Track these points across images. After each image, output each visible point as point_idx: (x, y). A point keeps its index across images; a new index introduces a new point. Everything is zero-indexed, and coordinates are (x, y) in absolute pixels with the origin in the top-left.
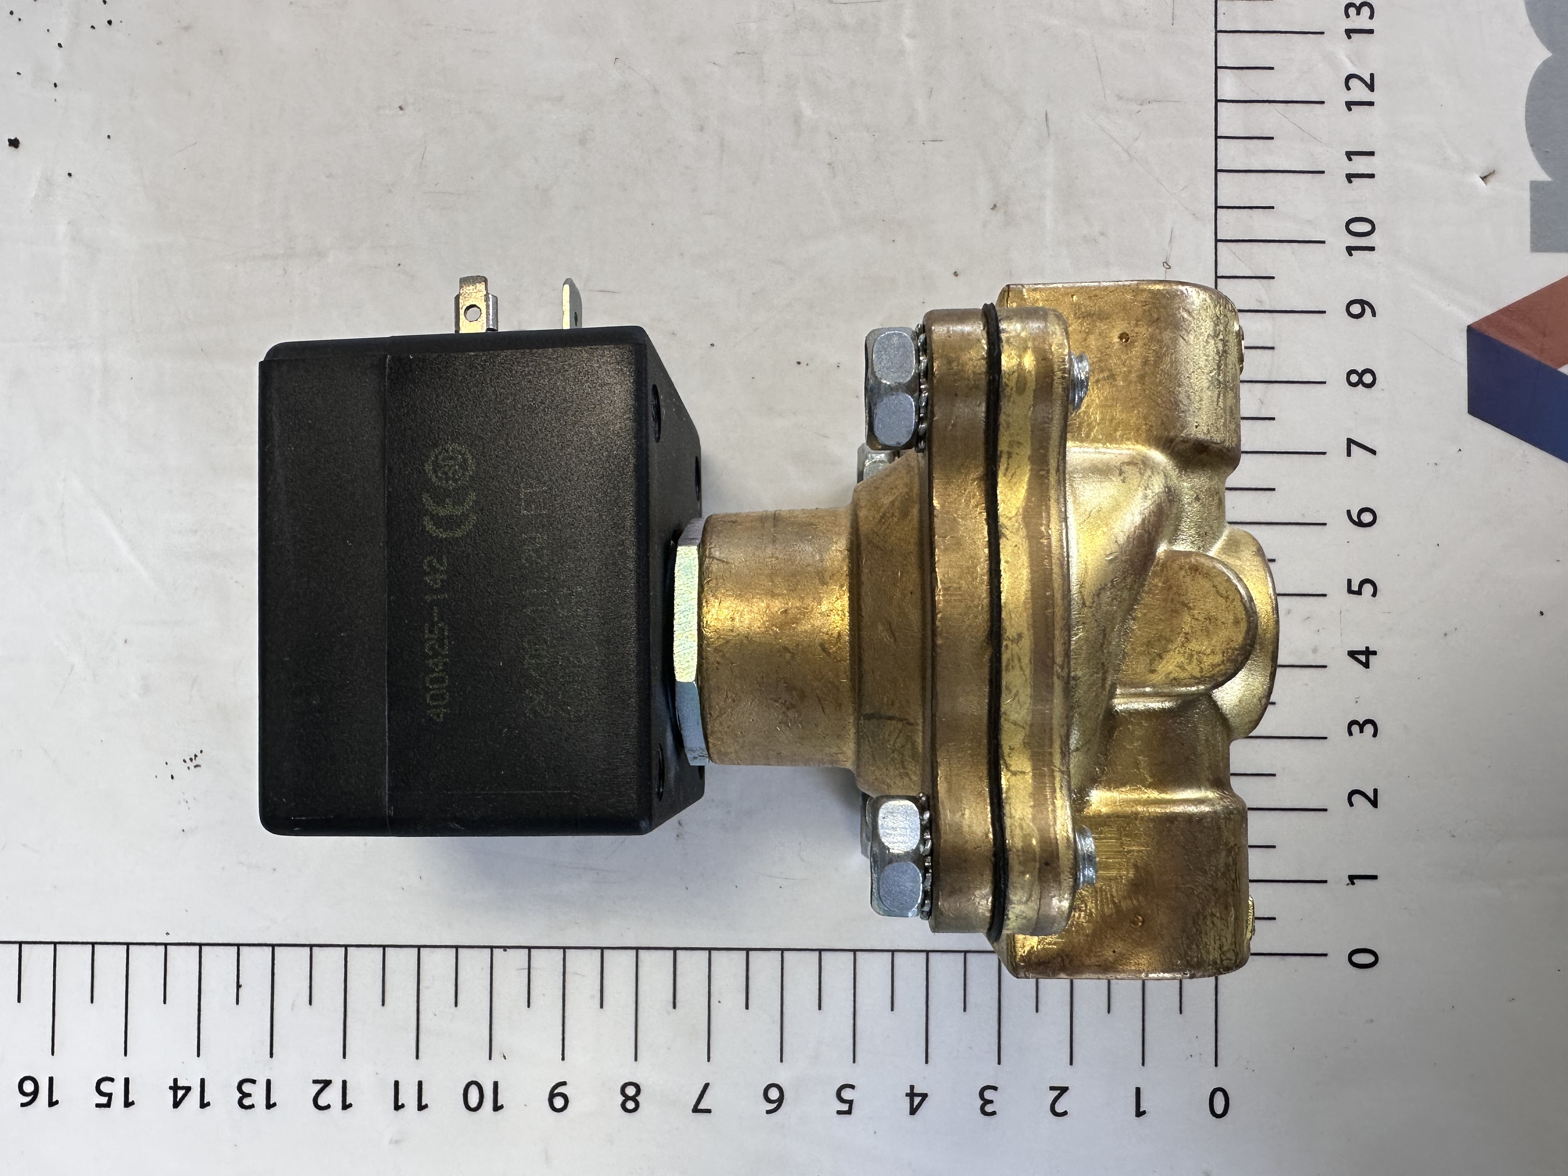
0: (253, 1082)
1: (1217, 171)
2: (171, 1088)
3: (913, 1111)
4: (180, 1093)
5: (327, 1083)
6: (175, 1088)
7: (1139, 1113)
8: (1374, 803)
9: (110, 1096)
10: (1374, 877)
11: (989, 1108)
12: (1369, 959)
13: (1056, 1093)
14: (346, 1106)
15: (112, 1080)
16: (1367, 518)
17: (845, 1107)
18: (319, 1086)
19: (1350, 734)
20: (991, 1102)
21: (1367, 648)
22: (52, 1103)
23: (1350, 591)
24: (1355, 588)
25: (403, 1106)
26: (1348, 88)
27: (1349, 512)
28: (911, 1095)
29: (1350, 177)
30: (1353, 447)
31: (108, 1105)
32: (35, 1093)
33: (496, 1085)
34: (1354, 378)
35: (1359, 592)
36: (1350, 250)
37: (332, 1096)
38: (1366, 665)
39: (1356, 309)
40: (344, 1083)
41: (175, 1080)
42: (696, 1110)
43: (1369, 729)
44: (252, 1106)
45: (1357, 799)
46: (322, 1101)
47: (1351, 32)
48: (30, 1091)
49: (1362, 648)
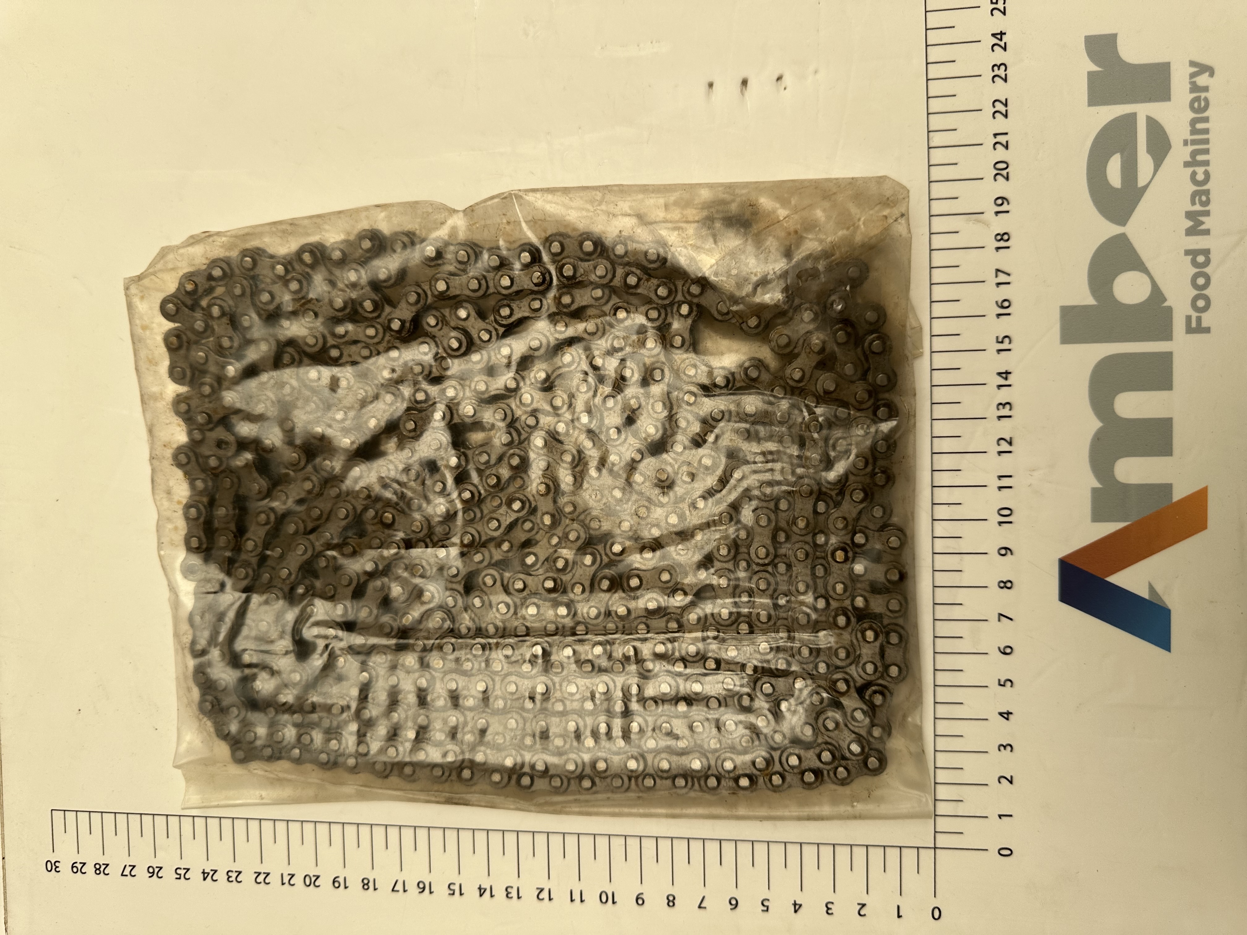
0: (512, 888)
1: (933, 487)
2: (478, 888)
4: (482, 891)
5: (542, 890)
6: (480, 889)
7: (899, 917)
8: (1011, 782)
9: (454, 891)
10: (1011, 816)
11: (830, 912)
13: (860, 906)
14: (550, 899)
15: (454, 884)
16: (1008, 650)
17: (765, 909)
18: (539, 891)
19: (999, 750)
20: (831, 909)
21: (1008, 711)
22: (431, 893)
23: (1000, 684)
24: (1002, 683)
25: (574, 900)
26: (999, 445)
27: (999, 648)
28: (795, 904)
29: (1000, 488)
30: (1002, 617)
31: (453, 894)
32: (424, 888)
33: (613, 893)
34: (1002, 585)
35: (1004, 685)
36: (1000, 523)
37: (544, 895)
38: (1007, 719)
39: (1003, 552)
40: (550, 889)
41: (480, 885)
42: (700, 907)
43: (1009, 748)
44: (512, 898)
45: (1003, 780)
46: (540, 897)
47: (1000, 417)
48: (422, 887)
49: (1005, 711)
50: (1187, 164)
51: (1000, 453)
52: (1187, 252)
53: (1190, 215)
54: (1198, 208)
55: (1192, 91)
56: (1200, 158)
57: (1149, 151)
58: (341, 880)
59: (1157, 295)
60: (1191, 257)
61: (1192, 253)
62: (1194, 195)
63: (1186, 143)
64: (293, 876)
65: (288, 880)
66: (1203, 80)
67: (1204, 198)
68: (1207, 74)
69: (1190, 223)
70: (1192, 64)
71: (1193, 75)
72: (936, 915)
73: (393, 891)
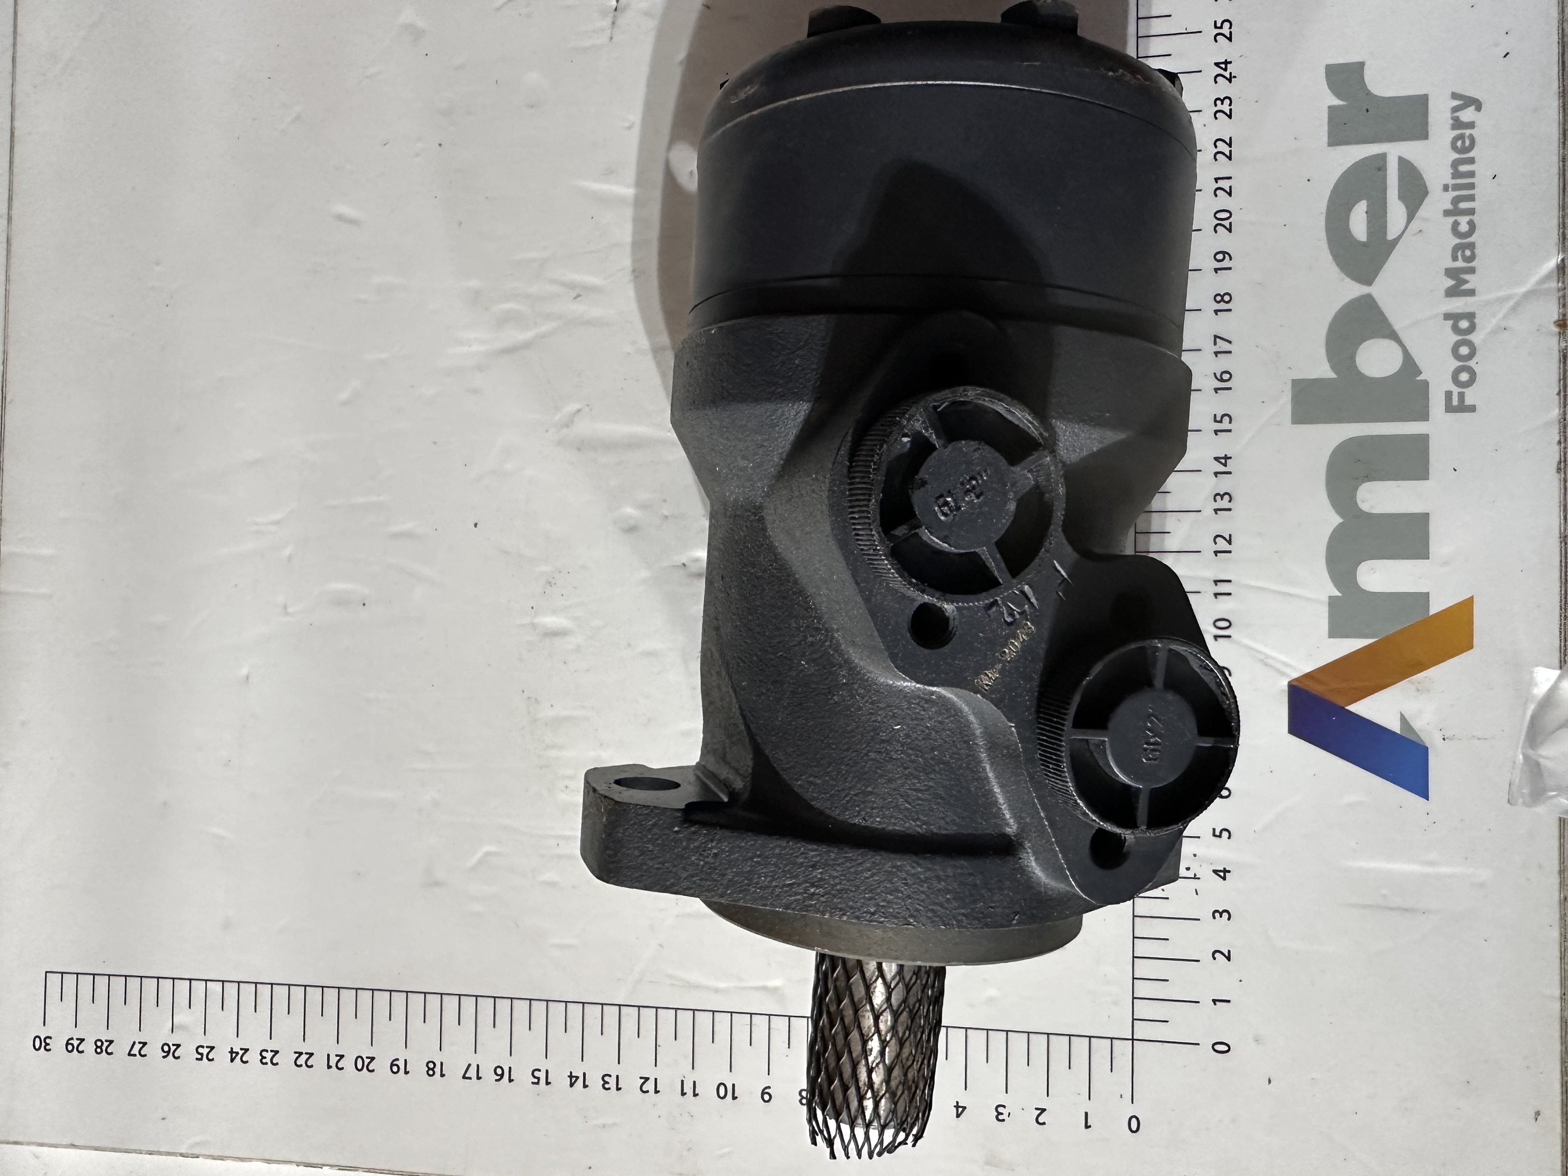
0: (610, 1076)
2: (568, 1076)
3: (958, 1116)
4: (574, 1079)
5: (647, 1079)
6: (571, 1076)
7: (1087, 1127)
8: (1229, 958)
9: (538, 1078)
10: (1229, 1001)
11: (1001, 1117)
13: (1038, 1112)
14: (657, 1092)
15: (539, 1070)
18: (643, 1080)
19: (1214, 917)
20: (1002, 1114)
21: (1224, 868)
22: (511, 1080)
23: (1214, 835)
24: (1217, 833)
25: (686, 1094)
26: (1215, 543)
28: (957, 1106)
29: (1218, 595)
31: (538, 1083)
32: (502, 1076)
33: (734, 1085)
35: (1220, 836)
36: (1218, 638)
37: (649, 1086)
38: (1224, 878)
40: (656, 1079)
41: (571, 1073)
43: (1225, 915)
44: (609, 1089)
45: (1217, 955)
46: (645, 1088)
47: (1217, 510)
48: (500, 1074)
49: (1222, 869)
50: (1447, 213)
51: (1216, 553)
52: (1447, 316)
53: (1450, 273)
54: (1460, 264)
55: (1454, 127)
56: (1463, 205)
57: (1402, 197)
58: (401, 1064)
59: (1410, 366)
60: (1451, 322)
61: (1453, 317)
62: (1456, 249)
63: (1446, 188)
64: (342, 1057)
65: (335, 1063)
66: (1467, 115)
67: (1468, 253)
68: (1473, 107)
69: (1450, 283)
70: (1455, 96)
71: (1455, 109)
72: (1134, 1126)
73: (464, 1077)
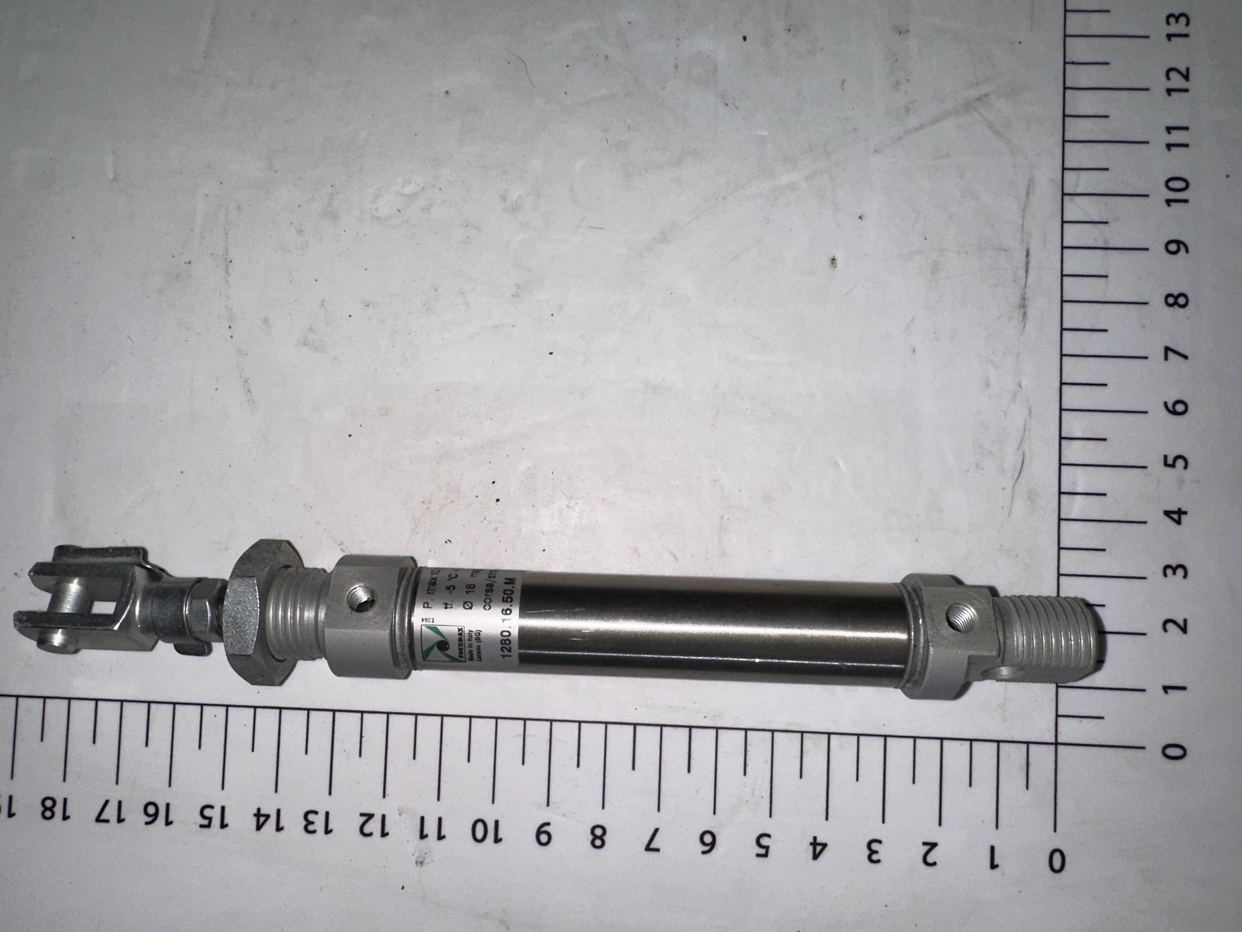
0: (316, 813)
1: (1064, 141)
2: (255, 815)
3: (816, 857)
4: (262, 819)
5: (370, 816)
6: (258, 815)
7: (993, 866)
8: (1184, 630)
9: (210, 819)
10: (1184, 688)
11: (875, 857)
12: (1178, 752)
13: (927, 848)
14: (384, 834)
15: (212, 807)
16: (1180, 408)
17: (763, 851)
18: (364, 819)
19: (1165, 575)
20: (876, 852)
21: (1180, 509)
22: (168, 823)
23: (1166, 464)
24: (1170, 462)
25: (427, 836)
26: (1168, 78)
27: (1166, 404)
28: (815, 843)
29: (1169, 146)
30: (1170, 354)
31: (209, 826)
32: (156, 815)
33: (497, 822)
34: (1171, 300)
35: (1173, 466)
37: (374, 826)
38: (1179, 522)
39: (1173, 247)
40: (384, 817)
41: (259, 809)
42: (648, 848)
43: (1180, 572)
44: (314, 832)
45: (1170, 626)
46: (367, 830)
47: (1169, 36)
48: (152, 813)
49: (1175, 509)
51: (1169, 91)
58: (5, 799)
72: (1057, 864)
73: (98, 820)
